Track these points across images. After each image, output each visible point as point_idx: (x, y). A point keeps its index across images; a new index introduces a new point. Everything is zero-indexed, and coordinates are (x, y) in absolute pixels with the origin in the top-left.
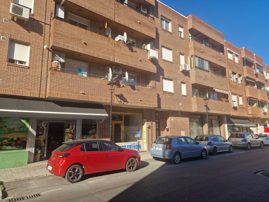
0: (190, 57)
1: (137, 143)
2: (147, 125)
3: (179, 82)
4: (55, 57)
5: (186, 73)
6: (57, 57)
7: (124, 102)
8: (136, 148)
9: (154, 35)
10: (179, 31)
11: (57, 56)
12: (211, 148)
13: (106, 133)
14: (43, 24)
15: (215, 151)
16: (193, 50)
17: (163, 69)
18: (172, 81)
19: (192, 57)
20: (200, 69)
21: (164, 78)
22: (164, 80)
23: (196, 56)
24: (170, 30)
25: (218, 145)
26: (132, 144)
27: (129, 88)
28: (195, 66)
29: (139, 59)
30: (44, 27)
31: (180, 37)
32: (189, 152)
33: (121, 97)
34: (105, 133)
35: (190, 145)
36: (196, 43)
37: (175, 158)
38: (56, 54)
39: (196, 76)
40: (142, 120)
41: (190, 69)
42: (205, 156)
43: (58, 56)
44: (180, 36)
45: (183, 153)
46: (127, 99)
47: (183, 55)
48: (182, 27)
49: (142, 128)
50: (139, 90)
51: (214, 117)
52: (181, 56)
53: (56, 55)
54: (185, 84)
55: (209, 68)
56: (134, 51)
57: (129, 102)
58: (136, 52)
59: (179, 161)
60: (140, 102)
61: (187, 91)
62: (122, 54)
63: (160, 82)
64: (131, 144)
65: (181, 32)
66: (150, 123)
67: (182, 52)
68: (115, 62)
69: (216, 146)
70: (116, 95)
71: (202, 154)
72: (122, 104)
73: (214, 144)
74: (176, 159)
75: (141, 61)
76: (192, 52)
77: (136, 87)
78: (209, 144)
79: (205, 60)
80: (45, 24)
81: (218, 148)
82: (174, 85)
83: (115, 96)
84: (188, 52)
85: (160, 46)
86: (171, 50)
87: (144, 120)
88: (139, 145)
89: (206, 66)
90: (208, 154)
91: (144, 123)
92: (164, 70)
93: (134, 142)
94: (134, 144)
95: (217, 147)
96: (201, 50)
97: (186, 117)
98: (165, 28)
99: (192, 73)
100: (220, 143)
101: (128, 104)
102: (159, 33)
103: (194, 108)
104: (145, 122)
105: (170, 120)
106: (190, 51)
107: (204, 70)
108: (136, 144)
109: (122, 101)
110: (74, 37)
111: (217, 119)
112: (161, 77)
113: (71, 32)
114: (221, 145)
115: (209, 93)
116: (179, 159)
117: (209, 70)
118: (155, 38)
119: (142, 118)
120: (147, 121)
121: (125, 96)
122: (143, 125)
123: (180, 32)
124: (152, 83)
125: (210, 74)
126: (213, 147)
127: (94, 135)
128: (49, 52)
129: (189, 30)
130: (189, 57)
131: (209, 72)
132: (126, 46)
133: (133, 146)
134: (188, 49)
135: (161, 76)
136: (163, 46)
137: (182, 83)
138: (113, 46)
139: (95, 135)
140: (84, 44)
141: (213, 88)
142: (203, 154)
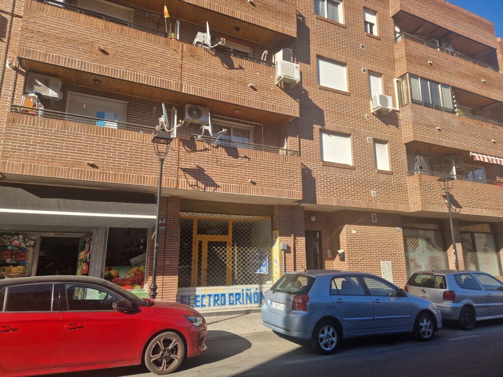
0: (398, 80)
1: (257, 289)
2: (281, 244)
3: (369, 139)
4: (35, 86)
5: (387, 117)
6: (40, 86)
7: (206, 185)
8: (253, 301)
9: (291, 30)
10: (366, 23)
11: (40, 83)
12: (453, 308)
13: (167, 263)
14: (8, 17)
15: (468, 316)
16: (405, 62)
17: (320, 109)
18: (349, 138)
19: (403, 80)
20: (425, 106)
21: (323, 131)
22: (325, 136)
23: (412, 76)
24: (341, 20)
25: (477, 300)
26: (243, 290)
27: (222, 152)
28: (412, 100)
29: (249, 85)
30: (9, 22)
31: (371, 35)
32: (370, 320)
33: (198, 173)
34: (164, 263)
35: (374, 299)
36: (412, 44)
37: (321, 336)
38: (36, 81)
39: (415, 123)
40: (270, 231)
41: (398, 108)
42: (429, 333)
43: (42, 85)
44: (369, 32)
45: (347, 321)
46: (214, 179)
47: (378, 75)
48: (374, 13)
49: (270, 252)
50: (249, 159)
51: (478, 227)
52: (373, 79)
53: (36, 83)
54: (386, 145)
55: (454, 104)
56: (235, 67)
57: (219, 187)
58: (241, 68)
59: (334, 344)
60: (252, 186)
61: (393, 161)
62: (201, 75)
63: (312, 139)
64: (239, 291)
65: (372, 25)
66: (289, 240)
67: (374, 70)
68: (183, 92)
69: (471, 302)
70: (185, 170)
71: (417, 326)
72: (201, 190)
73: (464, 298)
74: (322, 340)
75: (255, 90)
76: (402, 67)
77: (242, 151)
78: (449, 296)
79: (440, 86)
80: (13, 15)
81: (477, 310)
82: (354, 146)
83: (181, 173)
84: (393, 69)
85: (313, 58)
86: (343, 64)
87: (274, 232)
88: (261, 293)
89: (446, 97)
90: (440, 325)
91: (274, 240)
92: (323, 111)
93: (249, 286)
94: (247, 290)
95: (474, 305)
96: (427, 61)
97: (394, 225)
98: (326, 17)
99: (406, 116)
100: (483, 293)
101: (219, 191)
102: (308, 28)
103: (414, 204)
104: (276, 238)
105: (348, 233)
106: (397, 66)
107: (438, 108)
108: (253, 291)
109: (200, 184)
110: (73, 37)
111: (490, 232)
112: (317, 127)
113: (67, 28)
114: (488, 299)
115: (457, 167)
116: (334, 339)
117: (455, 108)
118: (295, 35)
119: (270, 228)
120: (281, 235)
121: (208, 172)
122: (273, 243)
123: (368, 25)
124: (290, 143)
125: (458, 119)
126: (460, 305)
127: (139, 267)
128: (19, 75)
129: (392, 17)
130: (395, 80)
131: (454, 112)
132: (215, 56)
133: (245, 294)
134: (391, 62)
135: (314, 126)
136: (319, 57)
137: (376, 141)
138: (179, 57)
139: (142, 268)
140: (102, 53)
141: (470, 152)
142: (421, 327)
